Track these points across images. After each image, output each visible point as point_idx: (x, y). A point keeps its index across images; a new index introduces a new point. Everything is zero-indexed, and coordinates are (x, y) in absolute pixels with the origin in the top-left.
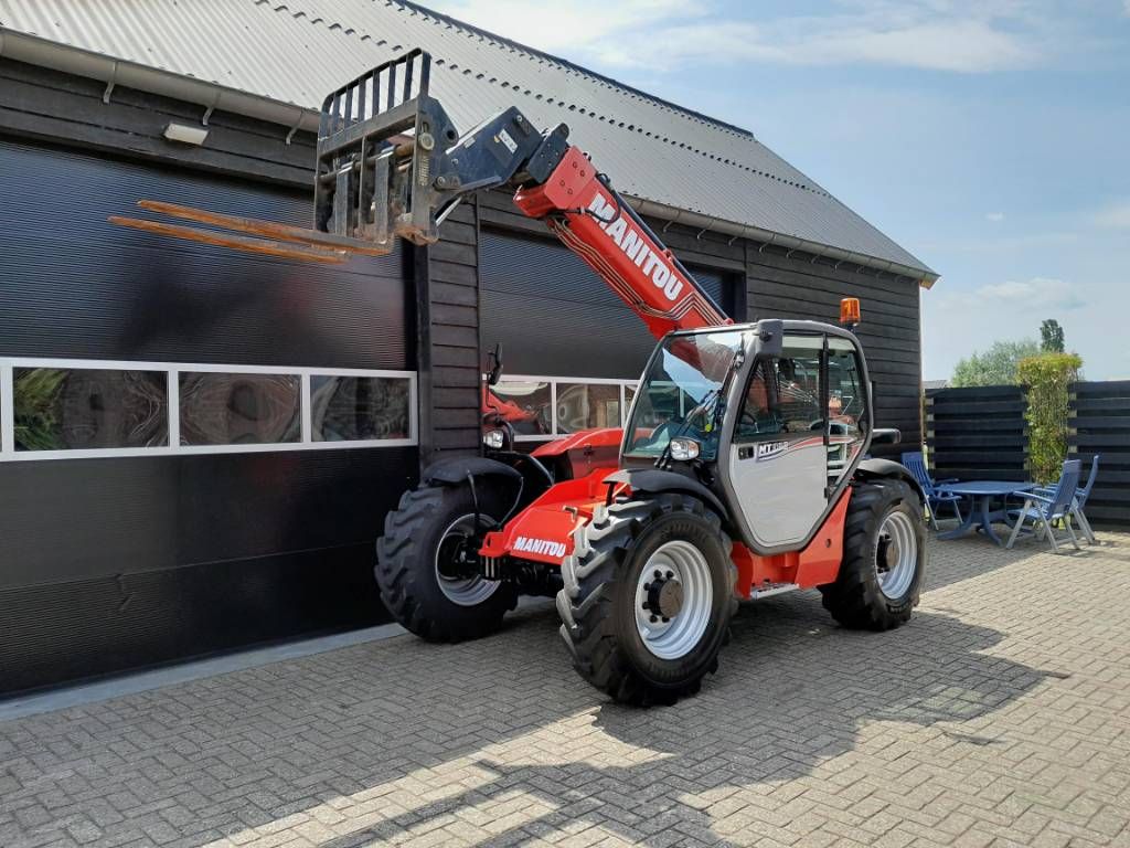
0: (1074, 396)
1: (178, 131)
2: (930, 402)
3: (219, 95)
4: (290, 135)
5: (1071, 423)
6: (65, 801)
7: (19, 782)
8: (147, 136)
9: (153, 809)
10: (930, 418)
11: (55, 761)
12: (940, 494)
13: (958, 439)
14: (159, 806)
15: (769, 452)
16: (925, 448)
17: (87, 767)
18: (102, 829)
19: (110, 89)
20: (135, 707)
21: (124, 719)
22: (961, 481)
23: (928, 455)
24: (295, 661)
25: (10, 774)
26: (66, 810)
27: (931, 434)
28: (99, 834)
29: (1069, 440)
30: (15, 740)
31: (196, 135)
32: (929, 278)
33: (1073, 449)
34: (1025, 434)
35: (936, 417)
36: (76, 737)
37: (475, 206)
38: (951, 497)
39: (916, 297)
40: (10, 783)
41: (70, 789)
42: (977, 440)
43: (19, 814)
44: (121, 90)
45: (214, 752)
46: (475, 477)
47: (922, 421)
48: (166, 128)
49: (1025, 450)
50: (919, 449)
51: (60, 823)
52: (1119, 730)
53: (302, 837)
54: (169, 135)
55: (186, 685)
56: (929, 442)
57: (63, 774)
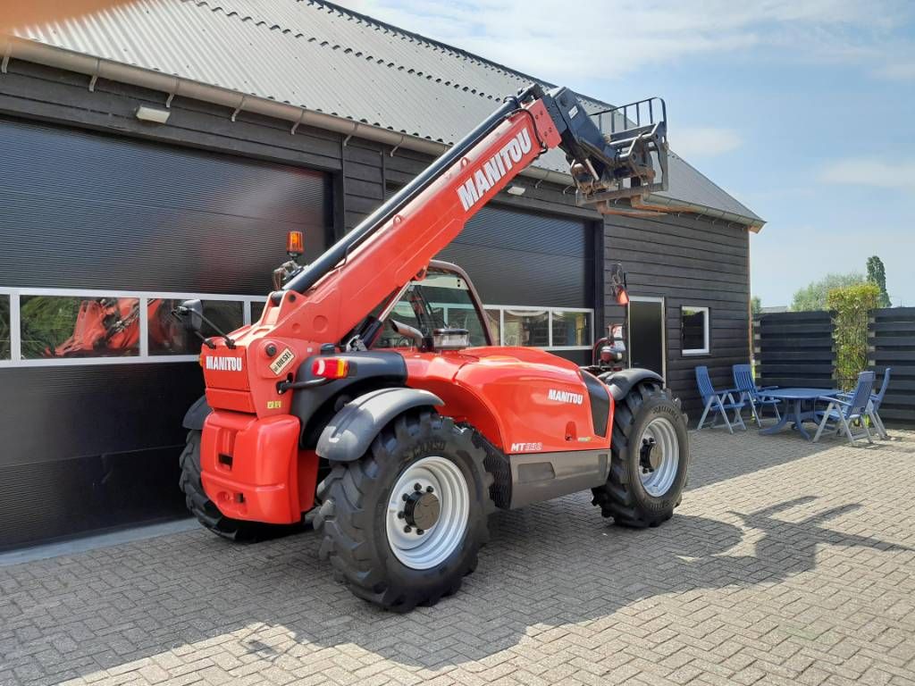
0: (873, 320)
1: (146, 113)
2: (757, 324)
3: (178, 85)
4: (235, 115)
5: (870, 341)
6: (53, 623)
7: (21, 610)
8: (123, 117)
9: (118, 629)
10: (757, 337)
11: (47, 595)
12: (764, 398)
13: (780, 355)
14: (124, 627)
16: (753, 362)
17: (71, 599)
18: (78, 643)
19: (94, 81)
20: (111, 556)
21: (102, 565)
22: (781, 387)
23: (756, 367)
25: (15, 603)
26: (54, 630)
27: (758, 350)
28: (76, 647)
29: (869, 356)
30: (19, 579)
31: (160, 115)
32: (757, 224)
33: (872, 363)
34: (833, 350)
35: (762, 336)
36: (64, 578)
37: (382, 169)
38: (773, 401)
39: (746, 240)
40: (13, 609)
41: (56, 616)
42: (796, 355)
43: (19, 631)
44: (103, 81)
45: (166, 590)
47: (750, 340)
48: (137, 111)
49: (834, 363)
50: (748, 362)
51: (48, 638)
53: (227, 651)
54: (140, 116)
55: (152, 540)
56: (757, 357)
57: (53, 604)
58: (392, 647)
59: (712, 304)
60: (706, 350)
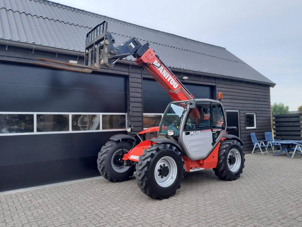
1: (72, 62)
2: (274, 118)
3: (80, 54)
6: (39, 206)
7: (32, 202)
9: (56, 208)
10: (274, 123)
11: (39, 198)
12: (276, 144)
13: (282, 129)
14: (58, 208)
15: (194, 133)
16: (273, 131)
17: (45, 200)
18: (44, 211)
19: (57, 54)
20: (59, 189)
21: (56, 191)
22: (282, 140)
23: (274, 133)
24: (96, 180)
25: (31, 200)
26: (39, 208)
27: (274, 127)
28: (44, 212)
30: (33, 194)
31: (75, 62)
32: (273, 85)
34: (301, 127)
35: (276, 122)
36: (45, 194)
37: (141, 74)
38: (279, 144)
39: (269, 90)
40: (30, 202)
41: (41, 204)
42: (288, 129)
43: (30, 208)
44: (59, 54)
45: (71, 198)
46: (122, 140)
47: (272, 124)
48: (69, 62)
49: (301, 131)
50: (271, 131)
51: (37, 210)
52: (287, 203)
55: (71, 185)
56: (274, 129)
57: (41, 201)
58: (129, 216)
59: (257, 112)
60: (255, 127)
